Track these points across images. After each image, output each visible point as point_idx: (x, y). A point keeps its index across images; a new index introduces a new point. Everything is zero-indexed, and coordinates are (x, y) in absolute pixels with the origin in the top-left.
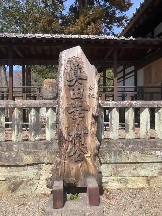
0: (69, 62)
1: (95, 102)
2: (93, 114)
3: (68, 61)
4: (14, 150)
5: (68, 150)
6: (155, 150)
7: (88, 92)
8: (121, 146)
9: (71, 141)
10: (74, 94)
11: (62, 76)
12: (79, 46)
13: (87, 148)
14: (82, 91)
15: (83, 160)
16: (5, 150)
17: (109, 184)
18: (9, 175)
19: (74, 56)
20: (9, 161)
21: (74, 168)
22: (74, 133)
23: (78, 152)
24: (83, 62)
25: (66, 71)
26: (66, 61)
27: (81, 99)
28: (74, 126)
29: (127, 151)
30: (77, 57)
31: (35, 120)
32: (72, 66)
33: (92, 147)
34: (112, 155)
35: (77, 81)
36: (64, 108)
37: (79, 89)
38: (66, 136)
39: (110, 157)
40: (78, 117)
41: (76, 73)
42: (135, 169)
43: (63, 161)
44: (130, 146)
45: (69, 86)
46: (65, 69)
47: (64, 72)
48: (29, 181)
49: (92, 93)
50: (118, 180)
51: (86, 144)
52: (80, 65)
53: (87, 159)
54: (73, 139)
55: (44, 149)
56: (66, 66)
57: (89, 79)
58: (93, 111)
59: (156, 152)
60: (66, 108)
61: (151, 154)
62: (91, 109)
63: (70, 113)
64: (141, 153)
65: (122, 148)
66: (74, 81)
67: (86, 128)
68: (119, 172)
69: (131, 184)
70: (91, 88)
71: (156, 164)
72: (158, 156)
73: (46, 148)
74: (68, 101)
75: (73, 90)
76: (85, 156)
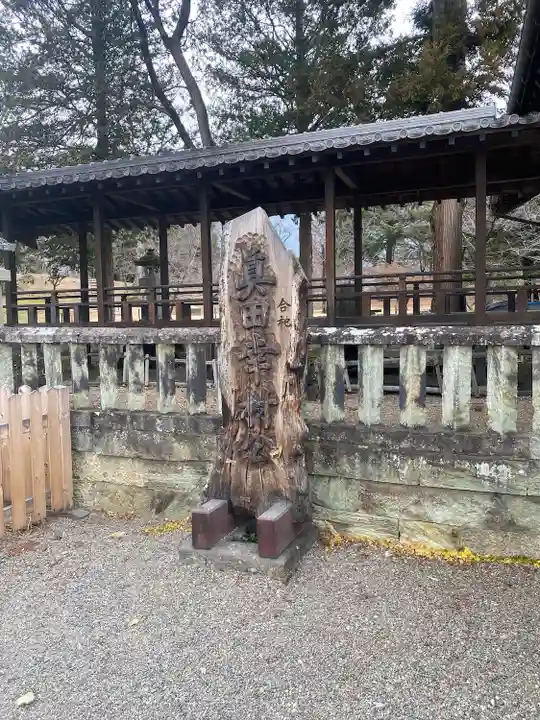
0: (240, 246)
1: (293, 335)
2: (288, 364)
3: (237, 245)
4: (159, 429)
5: (238, 438)
6: (473, 462)
7: (277, 314)
8: (379, 442)
9: (244, 420)
10: (249, 318)
11: (226, 280)
12: (260, 208)
13: (275, 437)
14: (264, 310)
15: (267, 461)
16: (142, 427)
17: (350, 529)
18: (151, 478)
19: (250, 233)
20: (148, 451)
21: (249, 478)
22: (249, 404)
23: (257, 445)
24: (267, 245)
25: (232, 268)
26: (234, 246)
27: (263, 328)
28: (250, 388)
29: (395, 457)
30: (256, 235)
31: (196, 371)
32: (245, 255)
33: (286, 437)
34: (356, 461)
35: (255, 288)
36: (229, 349)
37: (259, 307)
38: (233, 409)
39: (352, 465)
40: (256, 369)
41: (252, 272)
42: (417, 503)
43: (228, 461)
44: (405, 444)
45: (239, 300)
46: (232, 263)
47: (229, 270)
48: (185, 495)
49: (285, 315)
50: (372, 521)
51: (274, 428)
52: (263, 251)
53: (275, 461)
54: (246, 415)
55: (212, 433)
56: (234, 256)
57: (279, 284)
58: (287, 357)
59: (478, 466)
60: (233, 349)
61: (463, 470)
62: (284, 352)
63: (240, 360)
64: (433, 465)
65: (383, 445)
66: (249, 290)
67: (272, 394)
68: (374, 504)
69: (407, 539)
70: (284, 305)
71: (476, 498)
72: (483, 477)
73: (215, 431)
74: (237, 335)
75: (248, 309)
76: (272, 454)
